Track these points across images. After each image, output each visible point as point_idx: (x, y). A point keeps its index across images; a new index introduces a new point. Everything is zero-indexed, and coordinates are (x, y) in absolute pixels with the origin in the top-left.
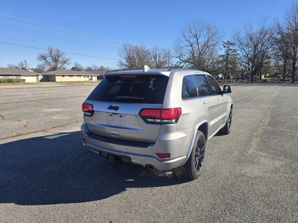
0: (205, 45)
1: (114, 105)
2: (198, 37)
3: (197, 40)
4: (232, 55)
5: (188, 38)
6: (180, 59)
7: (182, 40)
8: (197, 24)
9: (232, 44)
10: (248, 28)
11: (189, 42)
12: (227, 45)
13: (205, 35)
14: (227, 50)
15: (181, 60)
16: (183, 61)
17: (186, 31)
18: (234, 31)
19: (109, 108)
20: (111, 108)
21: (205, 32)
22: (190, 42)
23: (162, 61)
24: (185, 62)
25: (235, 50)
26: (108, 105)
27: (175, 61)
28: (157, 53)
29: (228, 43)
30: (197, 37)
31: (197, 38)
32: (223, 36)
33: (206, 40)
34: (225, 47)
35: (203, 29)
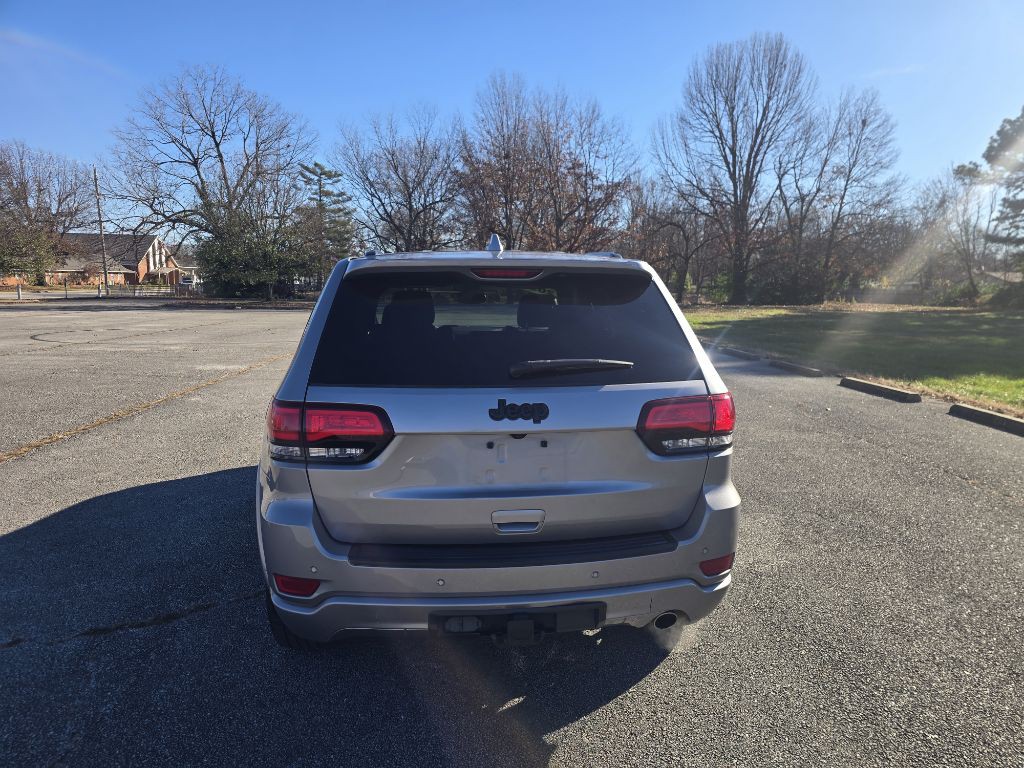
0: (246, 168)
1: (517, 397)
2: (218, 134)
3: (217, 145)
4: (333, 211)
5: (178, 134)
6: (151, 206)
7: (151, 136)
8: (210, 85)
9: (329, 175)
10: (385, 132)
11: (184, 150)
12: (316, 178)
13: (246, 130)
14: (316, 194)
15: (156, 212)
16: (168, 219)
17: (165, 105)
18: (343, 134)
19: (495, 415)
20: (502, 412)
21: (244, 120)
22: (189, 150)
23: (54, 212)
24: (174, 222)
25: (341, 194)
26: (491, 398)
27: (132, 214)
28: (29, 174)
29: (319, 171)
30: (213, 133)
31: (213, 136)
32: (307, 145)
33: (251, 150)
34: (308, 181)
35: (236, 108)
